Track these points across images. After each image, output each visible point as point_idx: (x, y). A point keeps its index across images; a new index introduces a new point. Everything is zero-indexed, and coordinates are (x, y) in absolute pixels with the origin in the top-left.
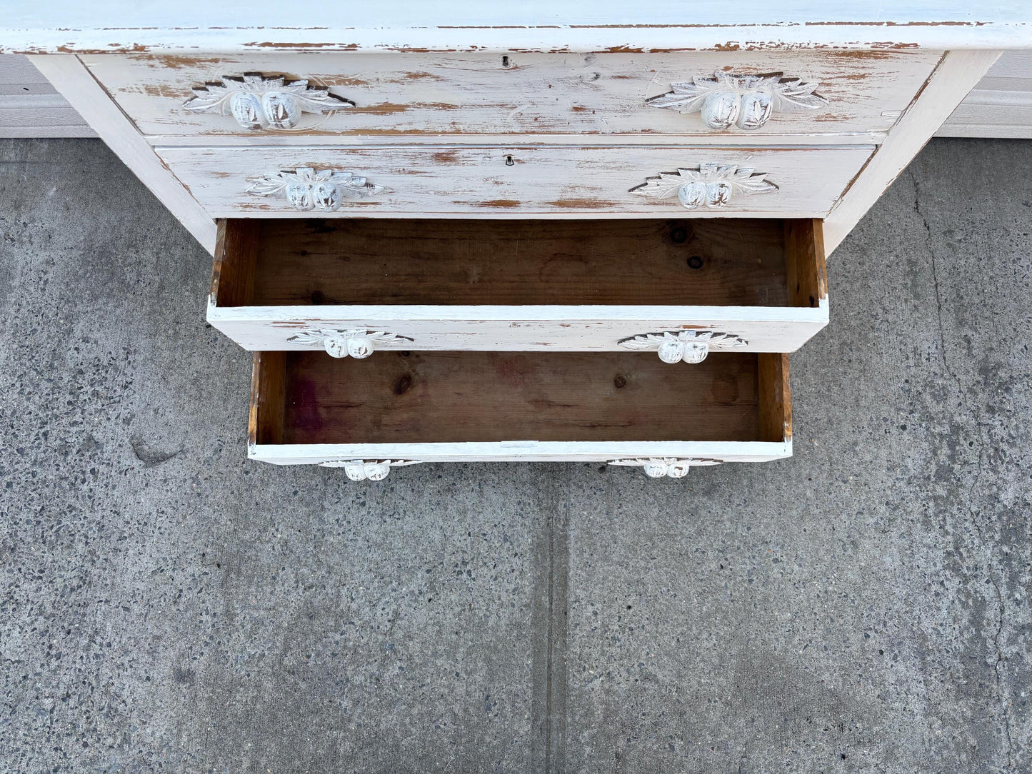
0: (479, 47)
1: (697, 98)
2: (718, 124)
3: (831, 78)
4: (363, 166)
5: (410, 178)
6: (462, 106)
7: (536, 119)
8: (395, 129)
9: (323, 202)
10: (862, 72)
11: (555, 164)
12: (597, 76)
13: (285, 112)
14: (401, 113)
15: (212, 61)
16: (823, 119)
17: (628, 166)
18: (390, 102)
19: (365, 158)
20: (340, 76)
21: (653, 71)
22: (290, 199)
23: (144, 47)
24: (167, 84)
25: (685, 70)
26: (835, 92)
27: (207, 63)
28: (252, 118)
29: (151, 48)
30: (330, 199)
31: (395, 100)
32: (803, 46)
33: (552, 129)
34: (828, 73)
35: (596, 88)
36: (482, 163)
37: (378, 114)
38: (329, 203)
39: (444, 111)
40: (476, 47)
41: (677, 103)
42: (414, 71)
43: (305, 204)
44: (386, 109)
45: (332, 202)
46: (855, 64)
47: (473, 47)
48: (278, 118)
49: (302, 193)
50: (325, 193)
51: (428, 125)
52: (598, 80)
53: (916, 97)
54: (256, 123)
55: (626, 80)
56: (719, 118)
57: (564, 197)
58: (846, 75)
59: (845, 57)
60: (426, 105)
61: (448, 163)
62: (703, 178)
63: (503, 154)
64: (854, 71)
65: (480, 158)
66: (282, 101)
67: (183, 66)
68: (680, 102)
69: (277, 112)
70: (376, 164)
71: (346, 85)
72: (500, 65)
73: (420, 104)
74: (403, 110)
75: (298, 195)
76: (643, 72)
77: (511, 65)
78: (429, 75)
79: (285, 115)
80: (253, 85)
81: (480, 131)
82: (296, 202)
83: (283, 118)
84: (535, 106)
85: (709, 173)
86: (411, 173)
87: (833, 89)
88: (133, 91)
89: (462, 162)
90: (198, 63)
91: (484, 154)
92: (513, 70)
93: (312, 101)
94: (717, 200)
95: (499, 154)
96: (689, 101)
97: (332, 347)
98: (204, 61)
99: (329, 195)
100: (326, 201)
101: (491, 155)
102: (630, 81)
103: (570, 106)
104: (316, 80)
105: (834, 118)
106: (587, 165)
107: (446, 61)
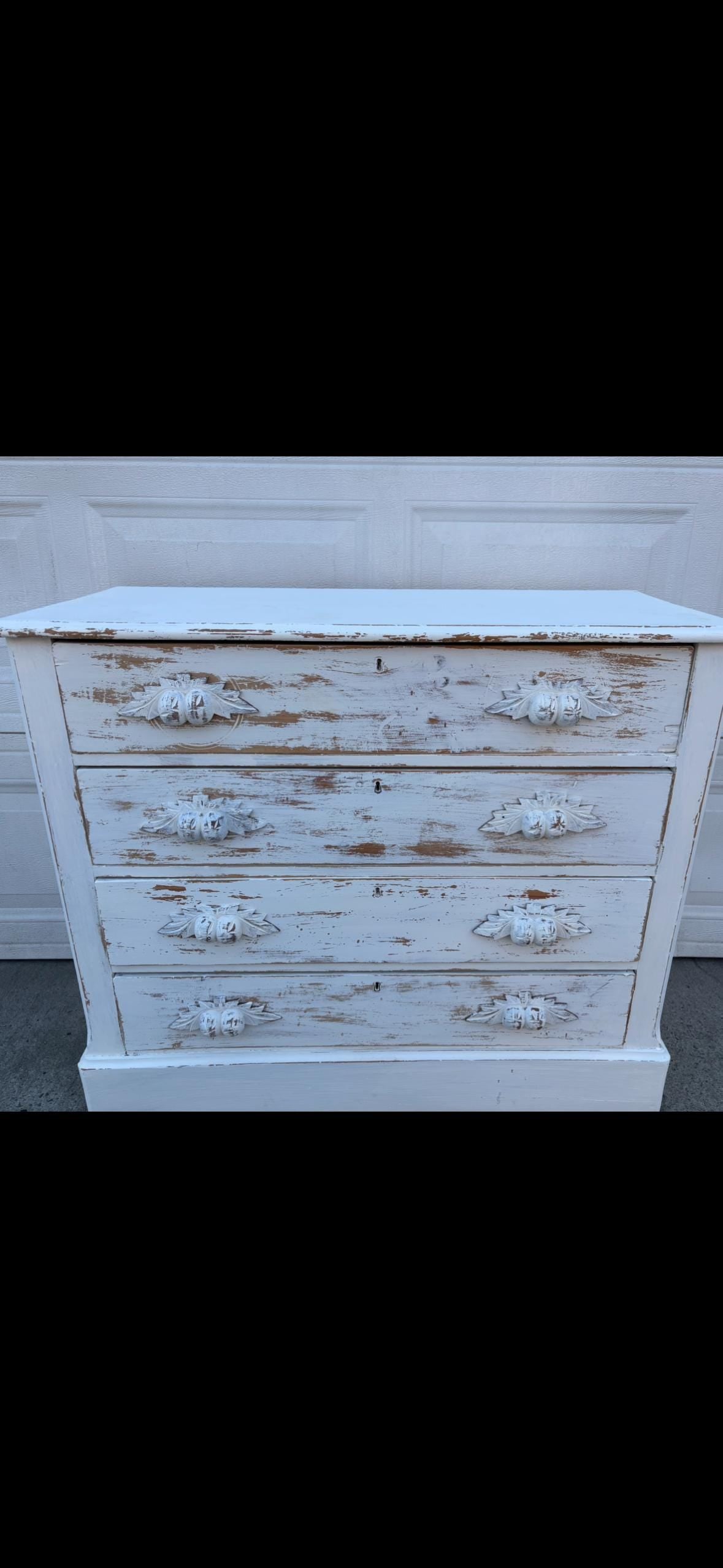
0: (362, 634)
1: (523, 700)
2: (543, 713)
3: (618, 687)
4: (252, 793)
5: (290, 810)
6: (343, 716)
7: (400, 734)
8: (286, 746)
9: (210, 825)
10: (639, 680)
11: (415, 791)
12: (447, 682)
13: (202, 701)
14: (292, 725)
15: (155, 661)
16: (623, 735)
17: (476, 795)
18: (287, 711)
19: (256, 783)
20: (252, 678)
21: (488, 676)
22: (180, 822)
23: (112, 631)
24: (114, 686)
25: (511, 675)
26: (626, 702)
27: (153, 663)
28: (174, 705)
29: (117, 632)
30: (217, 822)
31: (292, 708)
32: (592, 635)
33: (413, 747)
34: (615, 681)
35: (446, 696)
36: (355, 790)
37: (275, 725)
38: (216, 826)
39: (328, 722)
40: (360, 634)
41: (508, 708)
42: (309, 673)
43: (192, 827)
44: (283, 719)
45: (219, 825)
46: (632, 672)
47: (357, 634)
48: (195, 705)
49: (193, 817)
50: (214, 817)
51: (315, 741)
52: (448, 686)
53: (686, 709)
54: (176, 711)
55: (468, 686)
56: (544, 707)
57: (424, 839)
58: (628, 683)
59: (623, 664)
60: (314, 715)
61: (326, 790)
62: (540, 806)
63: (373, 779)
64: (633, 679)
65: (353, 783)
66: (201, 694)
67: (132, 666)
68: (511, 707)
69: (196, 700)
70: (265, 790)
71: (255, 689)
72: (374, 668)
73: (310, 713)
74: (296, 721)
75: (188, 818)
76: (480, 677)
77: (383, 669)
78: (321, 679)
79: (202, 704)
80: (182, 683)
81: (355, 749)
82: (185, 825)
83: (199, 706)
84: (400, 717)
85: (545, 800)
86: (294, 803)
87: (623, 698)
88: (83, 696)
89: (338, 789)
90: (145, 664)
91: (358, 778)
92: (384, 674)
93: (225, 702)
94: (556, 822)
95: (369, 776)
96: (517, 704)
97: (203, 922)
98: (151, 661)
99: (217, 818)
100: (213, 823)
101: (363, 780)
102: (472, 687)
103: (426, 718)
104: (232, 682)
105: (631, 733)
106: (442, 793)
107: (335, 663)
